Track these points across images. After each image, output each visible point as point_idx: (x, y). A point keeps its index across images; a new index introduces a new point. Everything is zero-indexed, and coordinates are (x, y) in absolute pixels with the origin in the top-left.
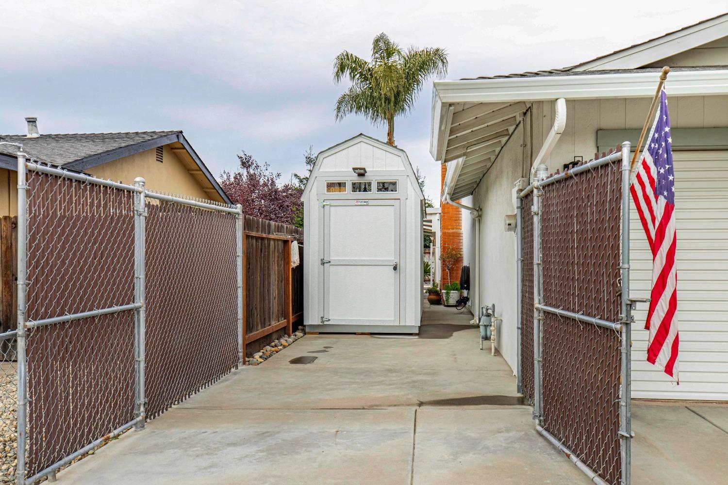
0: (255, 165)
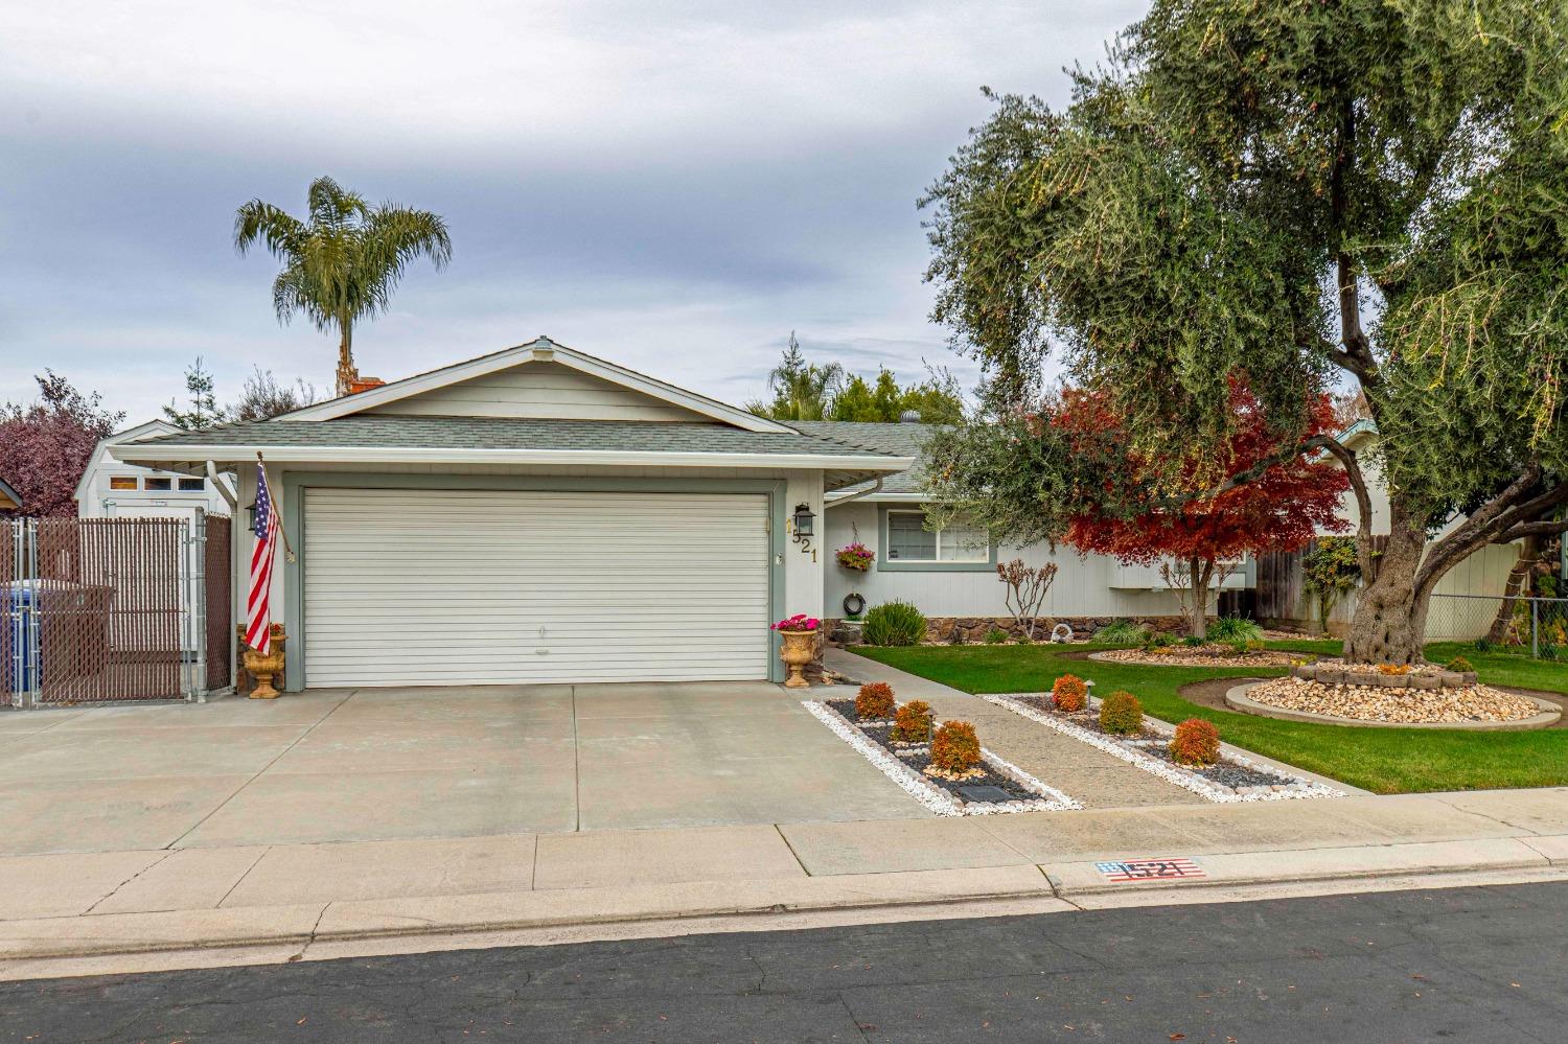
0: (72, 395)
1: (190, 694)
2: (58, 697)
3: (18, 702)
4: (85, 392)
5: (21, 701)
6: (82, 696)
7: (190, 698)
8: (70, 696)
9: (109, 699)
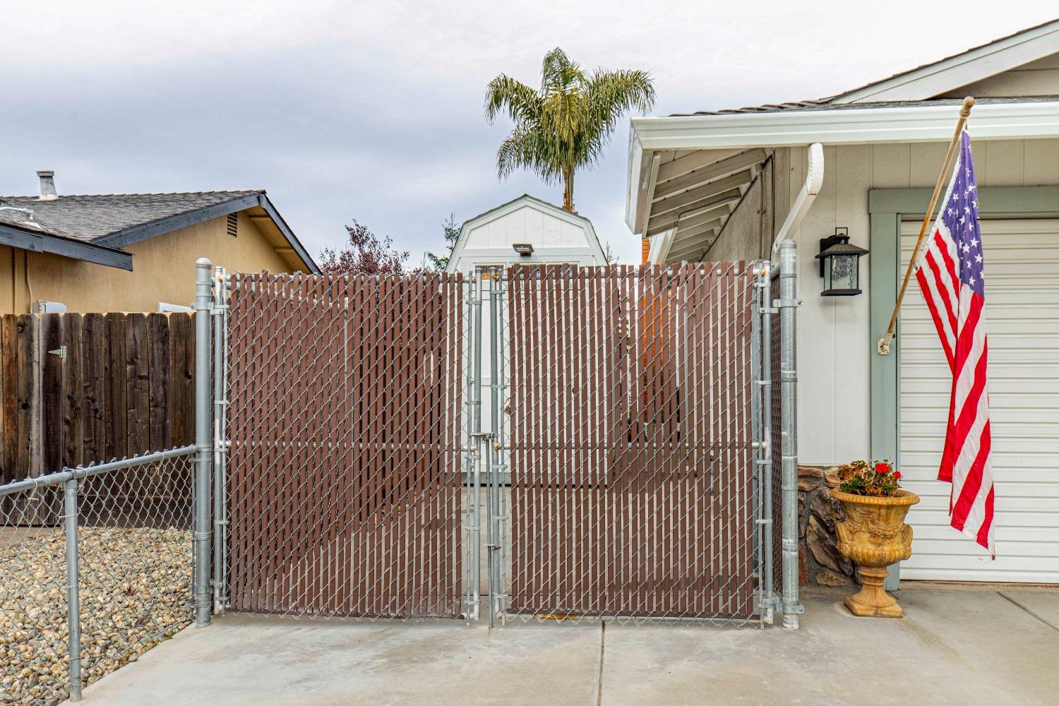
0: (371, 240)
1: (770, 611)
2: (537, 605)
3: (472, 611)
4: (380, 238)
5: (476, 608)
6: (578, 606)
7: (769, 619)
8: (558, 604)
9: (626, 613)
